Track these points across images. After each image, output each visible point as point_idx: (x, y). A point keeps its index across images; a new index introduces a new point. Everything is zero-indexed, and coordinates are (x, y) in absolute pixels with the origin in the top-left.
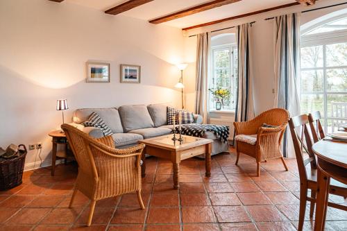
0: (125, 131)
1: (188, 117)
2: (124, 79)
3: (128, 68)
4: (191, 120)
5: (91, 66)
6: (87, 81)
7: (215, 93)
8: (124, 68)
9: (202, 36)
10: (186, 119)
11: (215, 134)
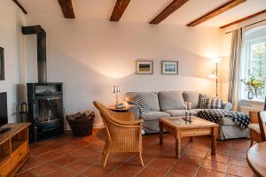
0: (161, 110)
1: (217, 104)
2: (164, 72)
3: (168, 63)
4: (219, 106)
5: (139, 63)
6: (136, 73)
7: (248, 84)
8: (164, 64)
9: (236, 31)
10: (214, 105)
11: (233, 120)
